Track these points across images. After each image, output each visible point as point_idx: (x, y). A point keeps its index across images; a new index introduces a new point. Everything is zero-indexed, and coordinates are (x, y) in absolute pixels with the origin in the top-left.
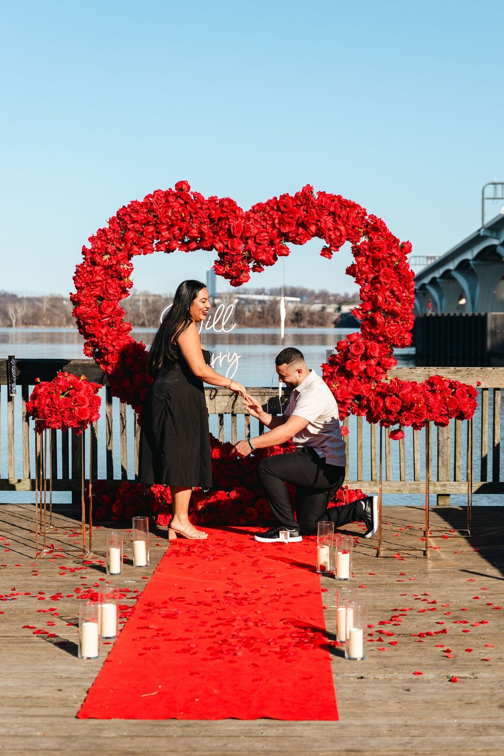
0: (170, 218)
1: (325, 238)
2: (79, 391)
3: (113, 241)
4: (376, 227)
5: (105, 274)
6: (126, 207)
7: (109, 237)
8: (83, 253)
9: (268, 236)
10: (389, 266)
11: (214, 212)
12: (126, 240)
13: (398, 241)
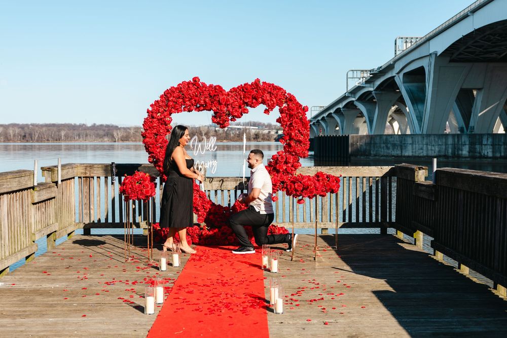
0: (190, 95)
1: (266, 104)
2: (146, 181)
3: (162, 107)
4: (291, 99)
5: (158, 123)
6: (169, 89)
7: (160, 104)
8: (148, 112)
9: (238, 104)
10: (297, 118)
11: (211, 92)
12: (168, 106)
13: (302, 106)
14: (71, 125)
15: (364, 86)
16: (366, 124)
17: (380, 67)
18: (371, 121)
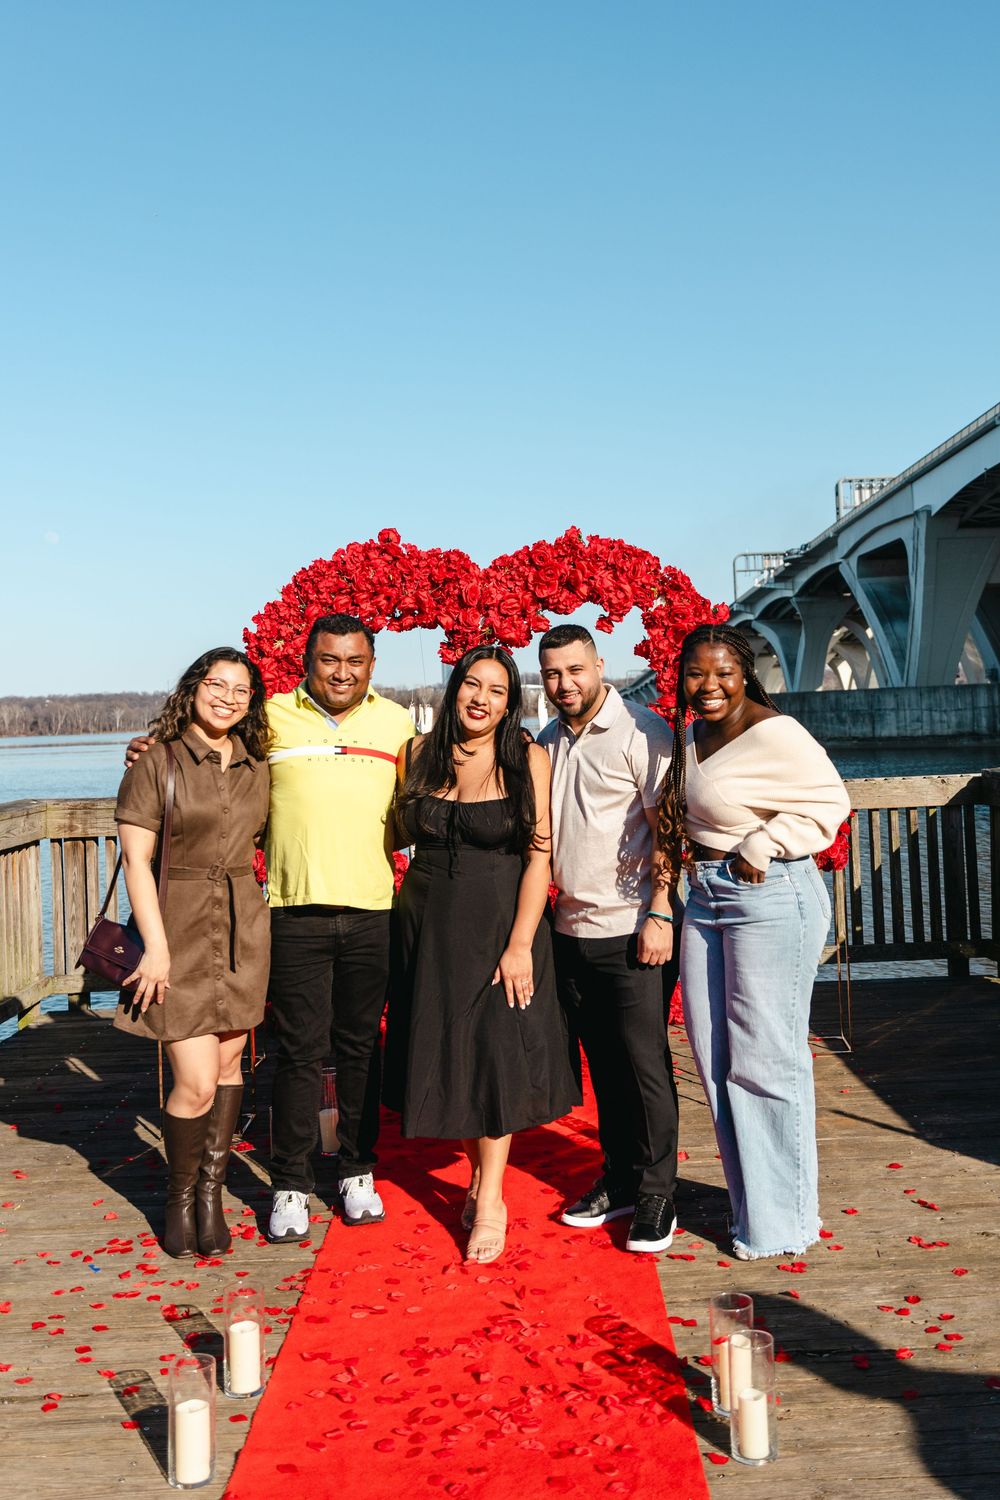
0: (372, 583)
1: (601, 603)
3: (288, 620)
4: (677, 584)
5: (279, 669)
6: (307, 569)
7: (282, 615)
8: (246, 638)
9: (518, 603)
11: (436, 571)
12: (307, 617)
13: (709, 603)
14: (137, 694)
15: (772, 586)
16: (779, 671)
17: (806, 546)
18: (791, 664)
